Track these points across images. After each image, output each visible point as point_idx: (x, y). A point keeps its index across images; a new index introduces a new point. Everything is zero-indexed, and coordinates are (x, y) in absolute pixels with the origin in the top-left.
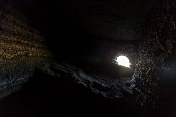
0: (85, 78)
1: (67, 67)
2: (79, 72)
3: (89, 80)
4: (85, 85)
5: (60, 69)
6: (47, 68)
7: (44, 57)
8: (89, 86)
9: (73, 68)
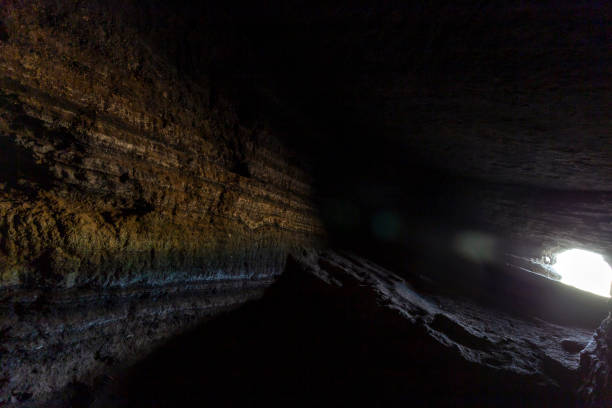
0: (411, 300)
1: (361, 266)
2: (397, 284)
3: (424, 308)
4: (409, 316)
5: (341, 267)
6: (311, 259)
7: (307, 234)
8: (420, 321)
9: (376, 270)
